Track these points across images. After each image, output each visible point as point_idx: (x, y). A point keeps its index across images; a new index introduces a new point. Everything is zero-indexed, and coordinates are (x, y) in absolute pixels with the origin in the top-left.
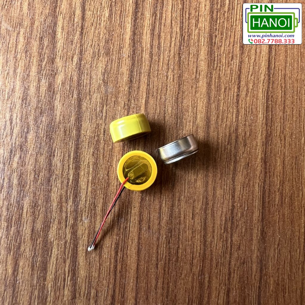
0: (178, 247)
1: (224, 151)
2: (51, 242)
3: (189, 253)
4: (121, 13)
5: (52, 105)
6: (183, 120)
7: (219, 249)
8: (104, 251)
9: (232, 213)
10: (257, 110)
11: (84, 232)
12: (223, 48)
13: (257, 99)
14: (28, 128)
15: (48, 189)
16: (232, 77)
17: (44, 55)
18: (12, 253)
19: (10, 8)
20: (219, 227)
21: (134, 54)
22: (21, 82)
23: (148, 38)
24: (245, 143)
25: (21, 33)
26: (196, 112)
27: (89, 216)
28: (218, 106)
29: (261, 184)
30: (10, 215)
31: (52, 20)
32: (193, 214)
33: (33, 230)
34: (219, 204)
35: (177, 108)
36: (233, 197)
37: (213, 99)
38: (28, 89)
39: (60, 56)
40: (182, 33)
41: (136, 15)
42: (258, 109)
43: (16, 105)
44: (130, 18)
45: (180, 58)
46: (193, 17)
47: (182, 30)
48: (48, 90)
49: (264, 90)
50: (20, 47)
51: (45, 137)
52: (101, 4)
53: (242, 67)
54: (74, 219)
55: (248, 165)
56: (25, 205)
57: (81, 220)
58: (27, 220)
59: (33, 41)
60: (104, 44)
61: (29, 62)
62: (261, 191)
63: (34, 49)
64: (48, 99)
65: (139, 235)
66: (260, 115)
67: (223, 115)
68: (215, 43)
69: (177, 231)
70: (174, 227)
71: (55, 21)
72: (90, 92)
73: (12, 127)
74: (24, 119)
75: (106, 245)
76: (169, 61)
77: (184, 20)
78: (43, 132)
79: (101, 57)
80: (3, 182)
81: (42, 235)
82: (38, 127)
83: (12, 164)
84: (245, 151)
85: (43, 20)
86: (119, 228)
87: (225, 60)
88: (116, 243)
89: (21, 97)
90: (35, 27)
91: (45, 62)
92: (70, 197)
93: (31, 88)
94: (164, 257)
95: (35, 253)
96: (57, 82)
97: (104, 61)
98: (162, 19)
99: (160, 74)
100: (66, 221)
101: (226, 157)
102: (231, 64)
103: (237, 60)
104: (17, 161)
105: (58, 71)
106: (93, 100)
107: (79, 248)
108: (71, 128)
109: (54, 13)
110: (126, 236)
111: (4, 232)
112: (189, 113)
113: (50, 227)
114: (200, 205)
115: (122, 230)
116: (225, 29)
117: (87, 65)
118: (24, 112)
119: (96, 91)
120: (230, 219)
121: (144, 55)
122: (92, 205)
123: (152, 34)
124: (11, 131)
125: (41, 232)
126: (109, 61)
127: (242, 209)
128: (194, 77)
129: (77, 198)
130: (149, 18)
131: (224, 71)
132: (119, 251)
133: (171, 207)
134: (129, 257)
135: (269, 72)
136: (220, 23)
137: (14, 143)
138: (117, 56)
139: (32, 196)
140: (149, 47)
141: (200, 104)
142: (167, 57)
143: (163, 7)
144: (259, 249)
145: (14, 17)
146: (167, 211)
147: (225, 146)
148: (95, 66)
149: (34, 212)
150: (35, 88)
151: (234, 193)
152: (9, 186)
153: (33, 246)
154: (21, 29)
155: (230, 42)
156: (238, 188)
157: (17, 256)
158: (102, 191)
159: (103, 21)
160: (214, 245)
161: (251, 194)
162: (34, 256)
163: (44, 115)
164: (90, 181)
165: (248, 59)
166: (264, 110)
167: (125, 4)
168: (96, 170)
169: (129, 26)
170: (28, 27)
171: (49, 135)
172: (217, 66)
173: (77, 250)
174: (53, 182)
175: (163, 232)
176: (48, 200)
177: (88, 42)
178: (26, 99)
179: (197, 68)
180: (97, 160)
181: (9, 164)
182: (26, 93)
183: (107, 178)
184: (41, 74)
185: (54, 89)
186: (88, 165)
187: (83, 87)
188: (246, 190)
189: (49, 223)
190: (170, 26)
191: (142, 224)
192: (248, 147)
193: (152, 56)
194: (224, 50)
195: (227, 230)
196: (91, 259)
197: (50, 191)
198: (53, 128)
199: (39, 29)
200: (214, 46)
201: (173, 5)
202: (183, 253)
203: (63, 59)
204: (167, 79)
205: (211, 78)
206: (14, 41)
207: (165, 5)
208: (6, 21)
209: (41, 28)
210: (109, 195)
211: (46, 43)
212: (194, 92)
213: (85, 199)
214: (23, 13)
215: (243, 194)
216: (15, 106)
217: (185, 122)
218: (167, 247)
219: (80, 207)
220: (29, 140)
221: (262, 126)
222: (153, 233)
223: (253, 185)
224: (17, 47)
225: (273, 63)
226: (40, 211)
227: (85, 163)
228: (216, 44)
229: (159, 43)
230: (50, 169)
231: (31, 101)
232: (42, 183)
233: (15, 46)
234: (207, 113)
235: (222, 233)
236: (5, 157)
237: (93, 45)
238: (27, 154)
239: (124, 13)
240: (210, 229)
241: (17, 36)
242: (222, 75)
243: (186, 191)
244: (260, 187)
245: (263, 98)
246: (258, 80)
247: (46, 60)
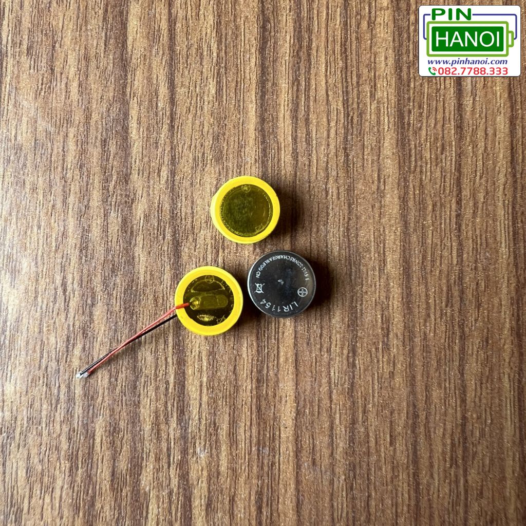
0: (369, 496)
1: (441, 319)
2: (145, 493)
3: (390, 506)
4: (237, 86)
5: (130, 256)
6: (362, 267)
7: (444, 498)
8: (237, 506)
9: (463, 431)
10: (496, 239)
11: (200, 473)
12: (424, 133)
13: (494, 221)
14: (93, 298)
15: (134, 401)
16: (444, 182)
17: (110, 170)
18: (81, 514)
19: (49, 94)
20: (441, 458)
21: (265, 155)
22: (76, 219)
23: (288, 126)
24: (478, 301)
25: (71, 135)
26: (384, 251)
27: (207, 445)
28: (422, 237)
29: (514, 376)
30: (73, 448)
31: (119, 109)
32: (391, 436)
33: (113, 474)
34: (438, 416)
35: (349, 247)
36: (463, 401)
37: (412, 225)
38: (88, 231)
39: (139, 170)
40: (348, 112)
41: (263, 87)
42: (498, 239)
43: (70, 259)
44: (253, 93)
45: (347, 155)
46: (366, 80)
47: (348, 106)
48: (122, 230)
49: (507, 202)
50: (70, 158)
51: (122, 312)
52: (202, 72)
53: (463, 164)
54: (181, 452)
55: (487, 342)
56: (97, 430)
57: (195, 452)
58: (103, 456)
59: (91, 148)
60: (211, 142)
61: (87, 185)
62: (514, 388)
63: (94, 161)
64: (123, 246)
65: (297, 476)
66: (504, 250)
67: (433, 254)
68: (409, 124)
69: (364, 466)
70: (358, 460)
71: (126, 110)
72: (193, 228)
73: (67, 298)
74: (86, 282)
75: (241, 495)
76: (328, 162)
77: (350, 88)
78: (118, 304)
79: (208, 165)
80: (59, 392)
81: (130, 481)
82: (110, 295)
83: (71, 361)
84: (478, 317)
85: (105, 109)
86: (260, 465)
87: (429, 153)
88: (257, 492)
89: (78, 246)
90: (93, 122)
91: (113, 183)
92: (172, 414)
93: (94, 229)
94: (344, 515)
95: (120, 514)
96: (136, 214)
97: (213, 172)
98: (309, 89)
99: (314, 187)
100: (169, 456)
101: (444, 329)
102: (442, 160)
103: (452, 151)
104: (78, 355)
105: (137, 196)
106: (200, 241)
107: (194, 502)
108: (165, 293)
109: (123, 95)
110: (275, 479)
111: (66, 477)
112: (370, 253)
113: (142, 467)
114: (403, 419)
115: (266, 469)
116: (426, 97)
117: (184, 182)
118: (85, 271)
119: (204, 225)
120: (459, 442)
121: (283, 157)
122: (210, 427)
123: (295, 118)
124: (66, 304)
125: (128, 476)
126: (222, 171)
127: (482, 422)
128: (374, 187)
129: (184, 414)
130: (287, 90)
131: (429, 173)
132: (264, 505)
133: (350, 424)
134: (282, 515)
135: (513, 168)
136: (415, 88)
137: (72, 324)
138: (236, 161)
139: (108, 415)
140: (291, 140)
141: (390, 237)
142: (324, 157)
143: (310, 68)
144: (518, 496)
145: (56, 110)
146: (344, 432)
147: (441, 310)
148: (198, 181)
149: (114, 442)
150: (99, 227)
151: (465, 395)
152: (69, 400)
153: (116, 500)
154: (69, 130)
155: (436, 120)
156: (472, 384)
157: (91, 519)
158: (226, 402)
159: (206, 103)
160: (434, 489)
161: (496, 395)
162: (118, 519)
163: (119, 273)
164: (205, 384)
165: (473, 148)
166: (509, 240)
167: (242, 70)
168: (213, 364)
169: (252, 108)
170: (81, 124)
171: (128, 308)
172: (416, 166)
173: (190, 506)
174: (142, 389)
175: (339, 470)
176: (135, 419)
177: (183, 142)
178: (87, 247)
179: (379, 171)
180: (213, 347)
181: (66, 362)
182: (86, 238)
183: (233, 377)
184: (109, 203)
185: (132, 227)
186: (199, 356)
187: (181, 220)
188: (487, 388)
189: (140, 460)
190: (325, 102)
191: (302, 457)
192: (484, 310)
193: (297, 157)
194: (427, 135)
195: (456, 462)
196: (216, 520)
197: (137, 405)
198: (135, 296)
199: (100, 126)
200: (408, 129)
201: (327, 62)
202: (379, 507)
203: (143, 174)
204: (327, 196)
205: (406, 187)
206: (60, 150)
207: (313, 63)
208: (43, 117)
209: (102, 124)
210: (240, 407)
211: (113, 149)
212: (377, 215)
213: (197, 416)
214: (72, 101)
215: (482, 396)
216: (68, 260)
217: (365, 271)
218: (349, 496)
219: (190, 431)
220: (95, 318)
221: (507, 269)
222: (321, 471)
223: (500, 379)
224: (66, 160)
225: (520, 151)
226: (123, 439)
227: (193, 354)
228: (412, 125)
229: (308, 133)
230: (135, 366)
231: (95, 252)
232: (124, 391)
233: (61, 158)
234: (404, 251)
235: (447, 469)
236: (58, 350)
237: (193, 145)
238: (95, 343)
239: (242, 85)
240: (424, 462)
241: (64, 142)
242: (426, 181)
243: (376, 395)
244: (512, 381)
245: (506, 218)
246: (494, 184)
247: (115, 178)
